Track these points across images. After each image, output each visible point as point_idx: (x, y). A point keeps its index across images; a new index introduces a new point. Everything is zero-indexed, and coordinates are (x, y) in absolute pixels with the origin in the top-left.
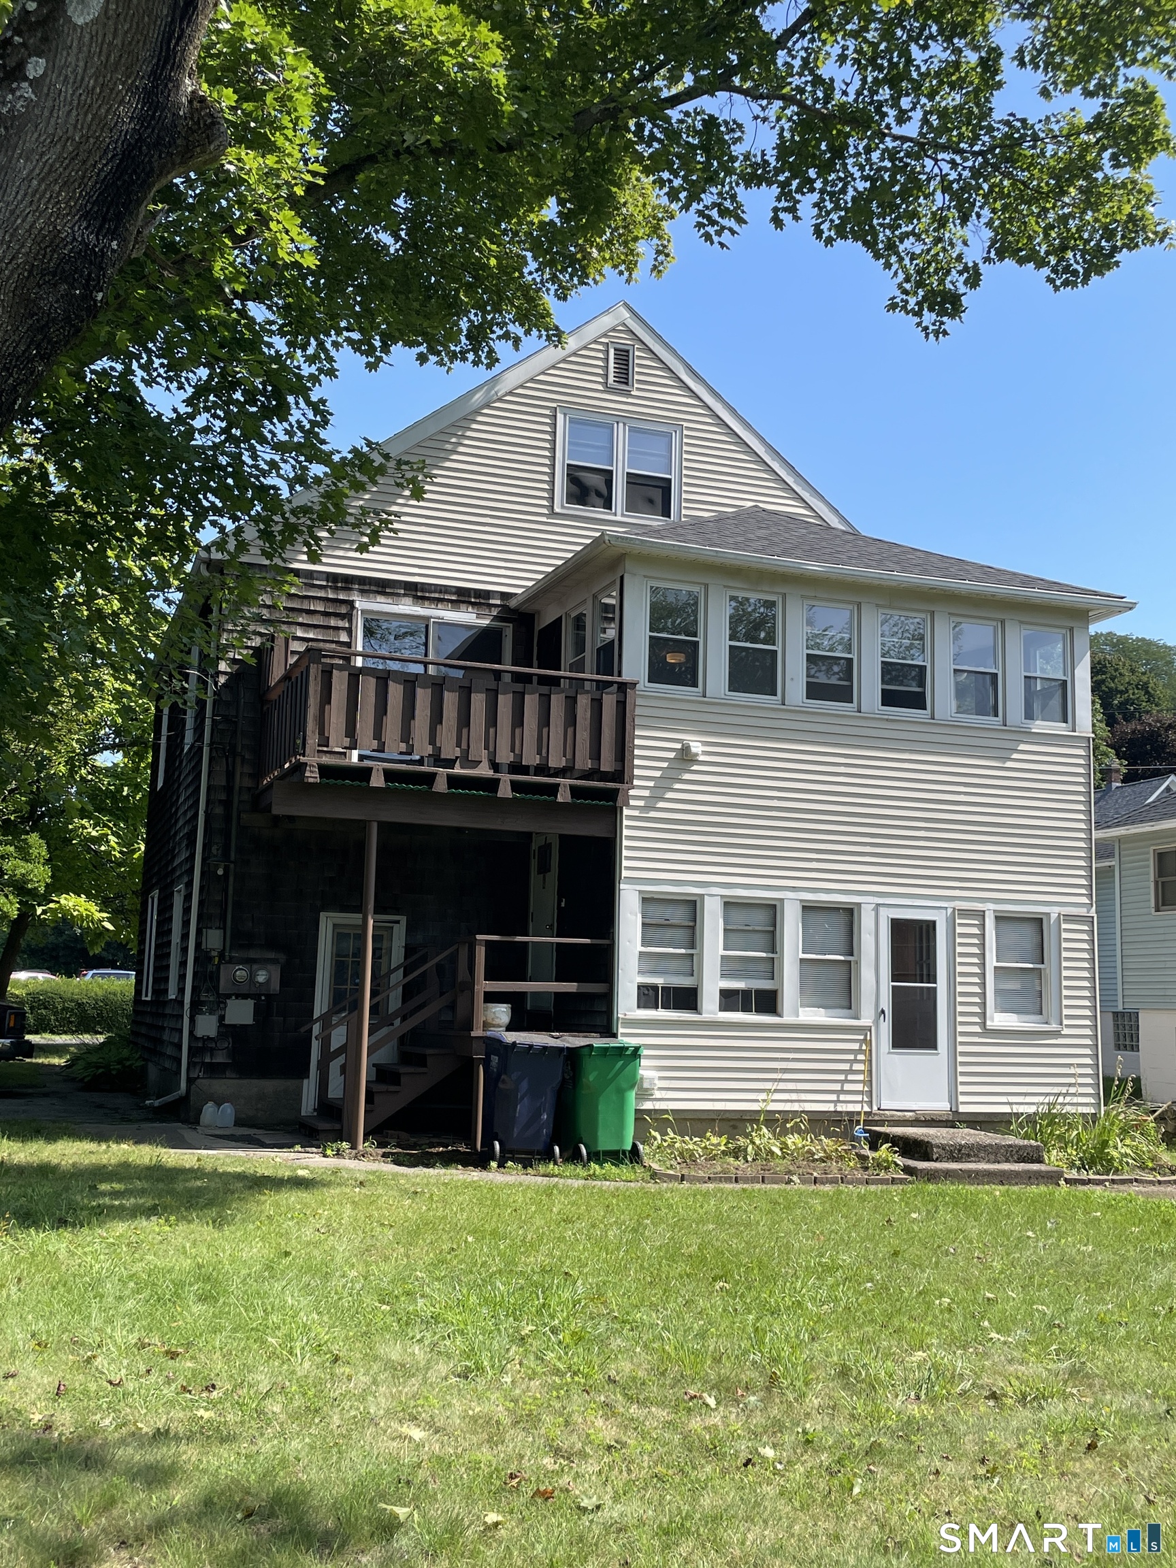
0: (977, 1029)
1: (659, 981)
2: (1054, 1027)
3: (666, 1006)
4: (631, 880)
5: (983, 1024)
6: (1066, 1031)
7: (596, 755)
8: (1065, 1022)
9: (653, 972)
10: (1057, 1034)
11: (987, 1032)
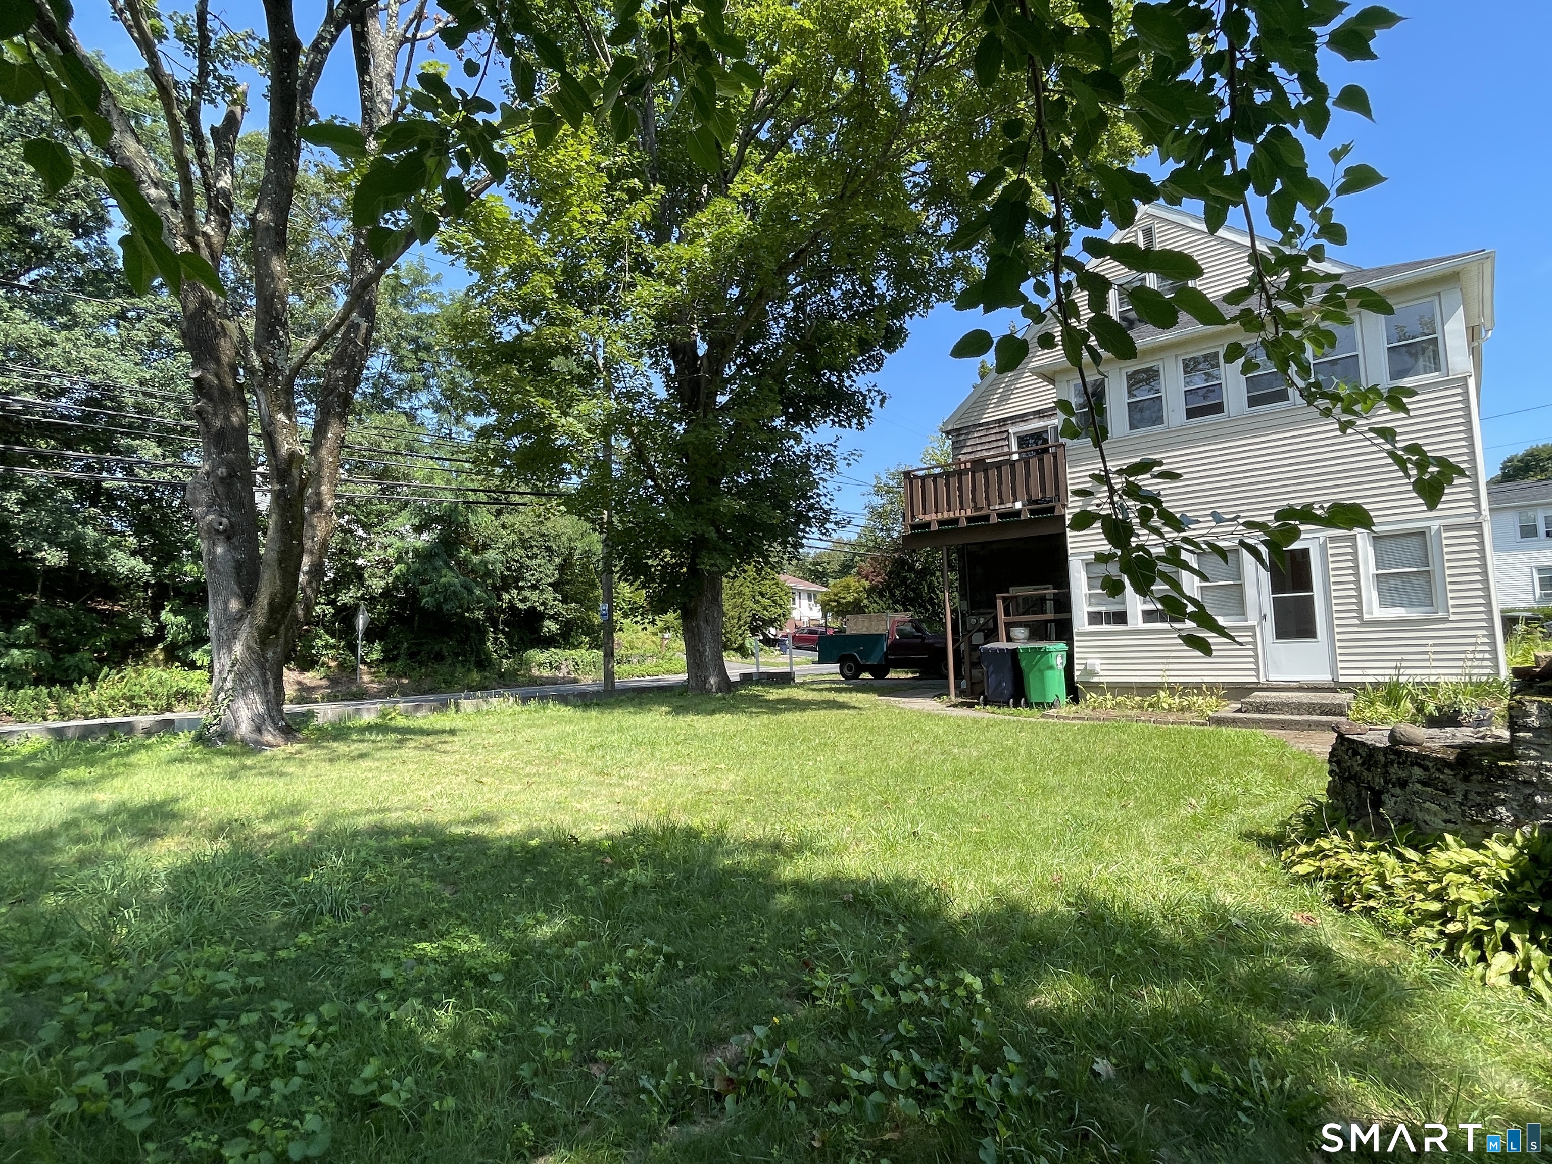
0: (1357, 622)
1: (1103, 609)
2: (1441, 615)
3: (1108, 623)
4: (1074, 554)
5: (1360, 618)
6: (1452, 618)
7: (1043, 490)
8: (1452, 610)
9: (1099, 604)
10: (1445, 620)
11: (1364, 623)
